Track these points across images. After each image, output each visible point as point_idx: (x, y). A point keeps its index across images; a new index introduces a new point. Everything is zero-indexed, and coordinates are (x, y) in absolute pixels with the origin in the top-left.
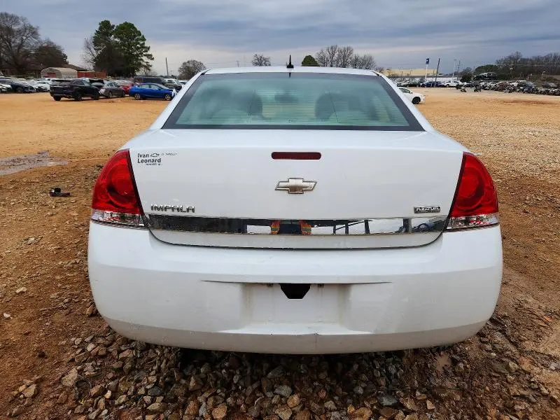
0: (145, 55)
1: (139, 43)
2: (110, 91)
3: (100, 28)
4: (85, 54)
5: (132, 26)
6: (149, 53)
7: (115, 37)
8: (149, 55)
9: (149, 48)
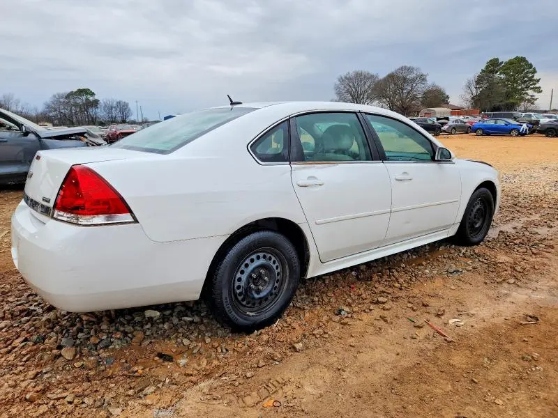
0: (531, 88)
1: (527, 77)
2: (454, 128)
3: (487, 67)
4: (464, 93)
5: (523, 59)
6: (537, 85)
7: (501, 74)
8: (536, 88)
9: (538, 81)
